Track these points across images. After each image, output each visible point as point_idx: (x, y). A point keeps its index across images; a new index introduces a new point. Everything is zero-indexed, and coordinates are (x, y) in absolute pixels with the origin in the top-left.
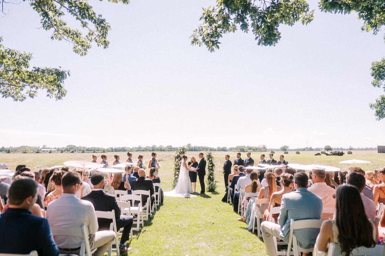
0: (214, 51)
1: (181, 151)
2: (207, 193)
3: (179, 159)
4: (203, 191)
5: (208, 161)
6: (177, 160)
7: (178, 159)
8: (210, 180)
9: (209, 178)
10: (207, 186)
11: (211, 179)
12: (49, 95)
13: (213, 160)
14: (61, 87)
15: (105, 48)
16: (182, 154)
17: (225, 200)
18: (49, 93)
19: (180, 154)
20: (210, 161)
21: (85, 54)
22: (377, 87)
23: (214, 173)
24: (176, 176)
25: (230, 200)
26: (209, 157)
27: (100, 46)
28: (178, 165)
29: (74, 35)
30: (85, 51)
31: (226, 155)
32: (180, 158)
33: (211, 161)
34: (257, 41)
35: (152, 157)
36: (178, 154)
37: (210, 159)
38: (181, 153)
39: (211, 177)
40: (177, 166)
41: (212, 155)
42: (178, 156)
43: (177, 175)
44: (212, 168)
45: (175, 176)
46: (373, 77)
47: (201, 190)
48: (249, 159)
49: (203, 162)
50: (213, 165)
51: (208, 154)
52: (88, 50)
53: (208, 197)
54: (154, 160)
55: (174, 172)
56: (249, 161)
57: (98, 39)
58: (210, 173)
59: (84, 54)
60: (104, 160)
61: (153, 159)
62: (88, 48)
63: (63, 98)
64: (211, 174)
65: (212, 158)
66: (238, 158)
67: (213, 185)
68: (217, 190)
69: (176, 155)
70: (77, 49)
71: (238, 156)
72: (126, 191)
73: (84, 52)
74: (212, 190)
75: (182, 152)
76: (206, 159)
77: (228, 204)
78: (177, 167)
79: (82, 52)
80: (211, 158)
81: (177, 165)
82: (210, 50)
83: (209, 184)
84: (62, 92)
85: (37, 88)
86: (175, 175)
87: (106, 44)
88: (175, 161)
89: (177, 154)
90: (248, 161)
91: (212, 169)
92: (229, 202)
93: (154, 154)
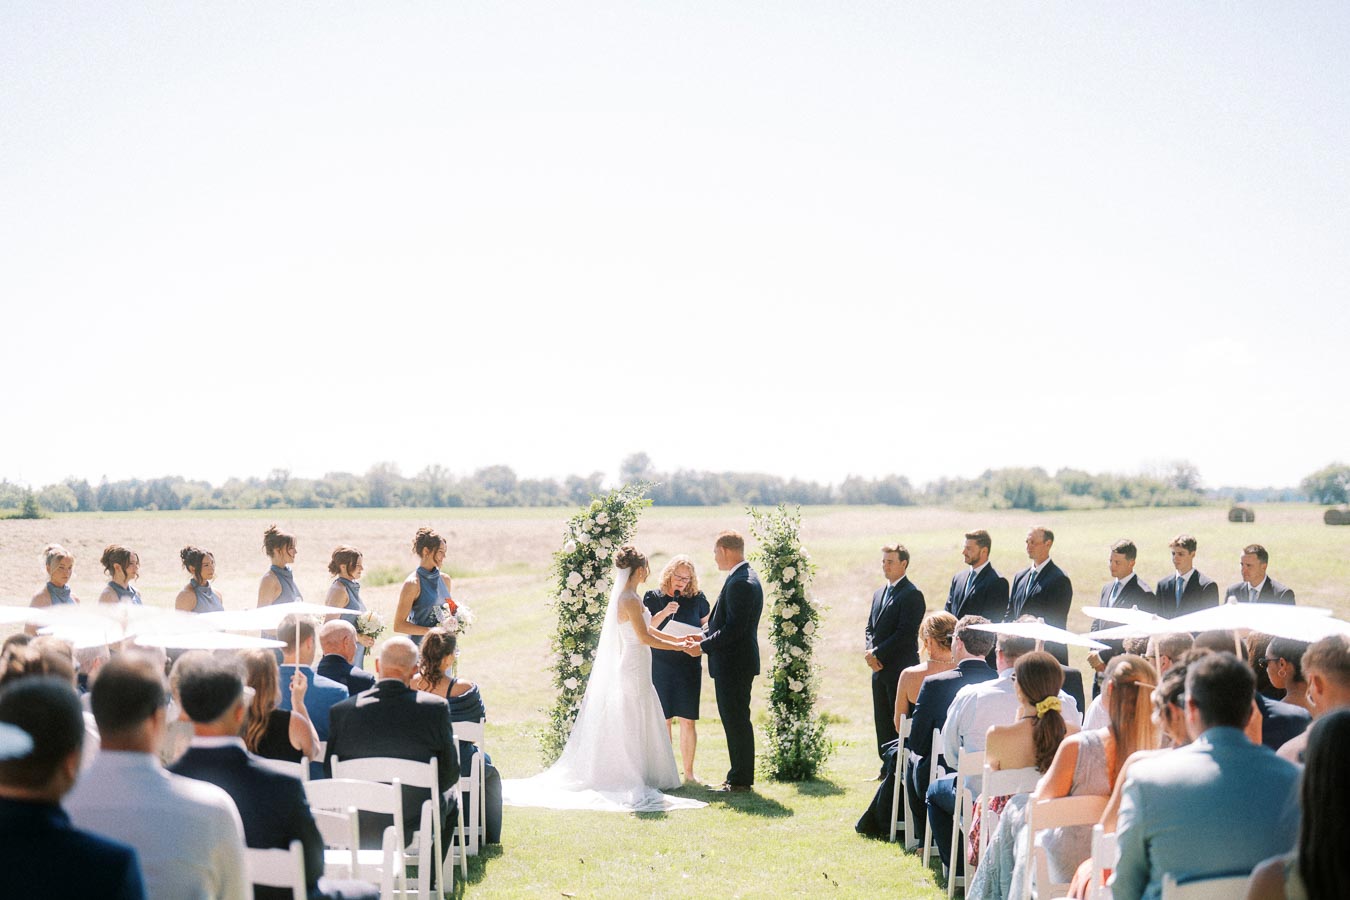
1: (602, 519)
2: (764, 787)
3: (588, 572)
4: (741, 775)
5: (776, 584)
6: (575, 578)
7: (580, 571)
8: (790, 710)
9: (783, 695)
10: (765, 745)
11: (792, 700)
13: (803, 580)
16: (606, 542)
17: (874, 824)
19: (596, 538)
20: (785, 587)
23: (813, 661)
24: (572, 683)
25: (909, 825)
26: (783, 556)
28: (583, 610)
31: (889, 551)
32: (594, 568)
33: (793, 583)
35: (416, 562)
36: (583, 539)
37: (788, 574)
38: (602, 534)
39: (796, 686)
40: (573, 618)
41: (802, 547)
42: (580, 552)
43: (573, 677)
44: (801, 627)
45: (561, 684)
47: (730, 768)
48: (1039, 569)
49: (742, 597)
50: (805, 614)
51: (772, 543)
53: (772, 809)
54: (429, 580)
55: (555, 659)
56: (1039, 588)
58: (789, 660)
60: (119, 581)
61: (423, 573)
64: (795, 670)
65: (800, 564)
66: (973, 562)
67: (804, 740)
68: (826, 770)
69: (570, 548)
71: (972, 555)
72: (299, 762)
74: (799, 769)
75: (603, 527)
76: (759, 572)
77: (896, 848)
78: (576, 627)
80: (794, 564)
81: (574, 609)
83: (782, 730)
86: (563, 678)
88: (564, 583)
89: (572, 543)
90: (1034, 584)
91: (800, 633)
92: (900, 836)
93: (428, 544)
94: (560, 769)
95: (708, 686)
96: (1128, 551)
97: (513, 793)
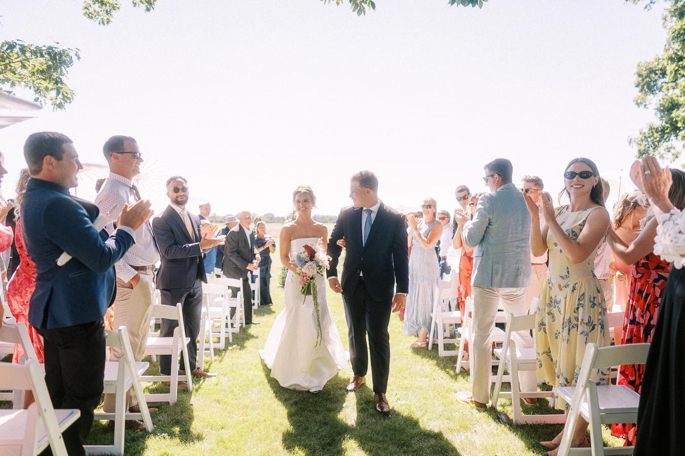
0: (364, 14)
12: (38, 98)
14: (62, 83)
15: (148, 10)
18: (37, 96)
21: (108, 21)
22: (642, 107)
27: (137, 6)
30: (107, 14)
46: (638, 89)
52: (113, 13)
59: (105, 23)
62: (114, 8)
63: (66, 105)
70: (91, 10)
73: (106, 17)
79: (102, 17)
82: (356, 11)
84: (65, 94)
85: (13, 84)
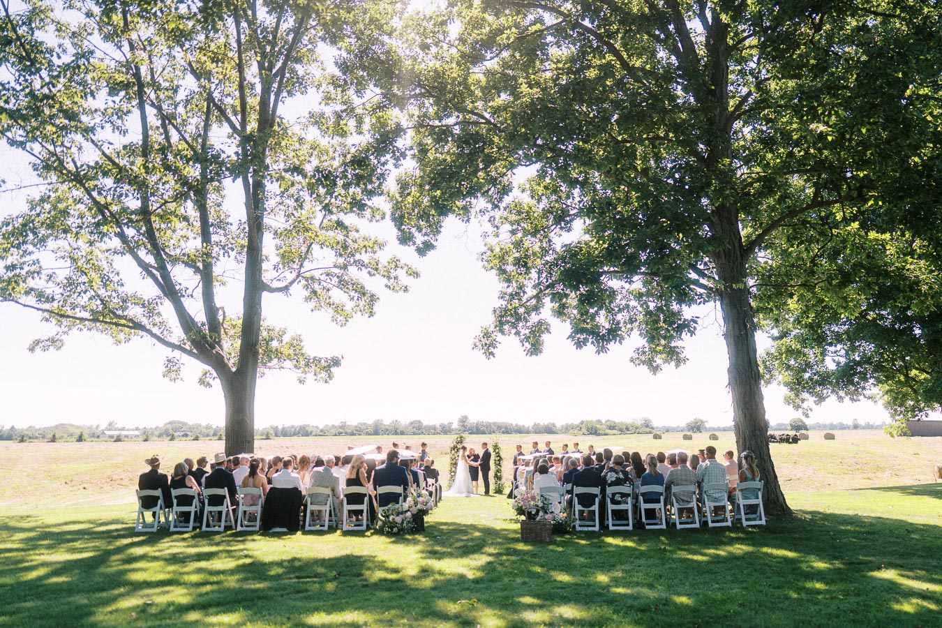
1: (459, 439)
4: (487, 492)
6: (453, 452)
8: (497, 479)
9: (496, 476)
10: (492, 487)
11: (498, 477)
14: (333, 374)
19: (457, 443)
20: (496, 453)
23: (502, 469)
24: (453, 474)
26: (496, 447)
29: (339, 309)
33: (498, 453)
34: (526, 352)
35: (421, 448)
36: (455, 444)
37: (497, 451)
39: (499, 474)
41: (500, 445)
42: (454, 446)
43: (453, 473)
44: (500, 462)
47: (485, 490)
48: (548, 450)
49: (487, 455)
50: (501, 459)
57: (362, 309)
58: (497, 469)
61: (423, 450)
63: (331, 382)
64: (498, 471)
66: (535, 448)
67: (500, 484)
68: (502, 489)
69: (452, 445)
70: (336, 318)
73: (345, 322)
74: (499, 491)
75: (459, 441)
76: (491, 450)
78: (454, 462)
79: (342, 322)
80: (498, 449)
83: (496, 483)
84: (331, 377)
85: (308, 374)
87: (371, 314)
88: (451, 453)
93: (424, 445)
94: (452, 490)
95: (480, 474)
96: (566, 446)
97: (444, 494)
